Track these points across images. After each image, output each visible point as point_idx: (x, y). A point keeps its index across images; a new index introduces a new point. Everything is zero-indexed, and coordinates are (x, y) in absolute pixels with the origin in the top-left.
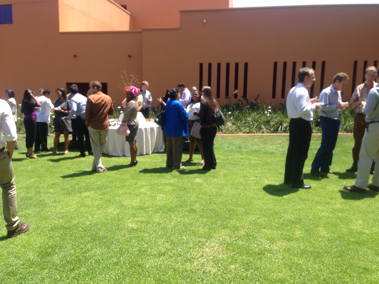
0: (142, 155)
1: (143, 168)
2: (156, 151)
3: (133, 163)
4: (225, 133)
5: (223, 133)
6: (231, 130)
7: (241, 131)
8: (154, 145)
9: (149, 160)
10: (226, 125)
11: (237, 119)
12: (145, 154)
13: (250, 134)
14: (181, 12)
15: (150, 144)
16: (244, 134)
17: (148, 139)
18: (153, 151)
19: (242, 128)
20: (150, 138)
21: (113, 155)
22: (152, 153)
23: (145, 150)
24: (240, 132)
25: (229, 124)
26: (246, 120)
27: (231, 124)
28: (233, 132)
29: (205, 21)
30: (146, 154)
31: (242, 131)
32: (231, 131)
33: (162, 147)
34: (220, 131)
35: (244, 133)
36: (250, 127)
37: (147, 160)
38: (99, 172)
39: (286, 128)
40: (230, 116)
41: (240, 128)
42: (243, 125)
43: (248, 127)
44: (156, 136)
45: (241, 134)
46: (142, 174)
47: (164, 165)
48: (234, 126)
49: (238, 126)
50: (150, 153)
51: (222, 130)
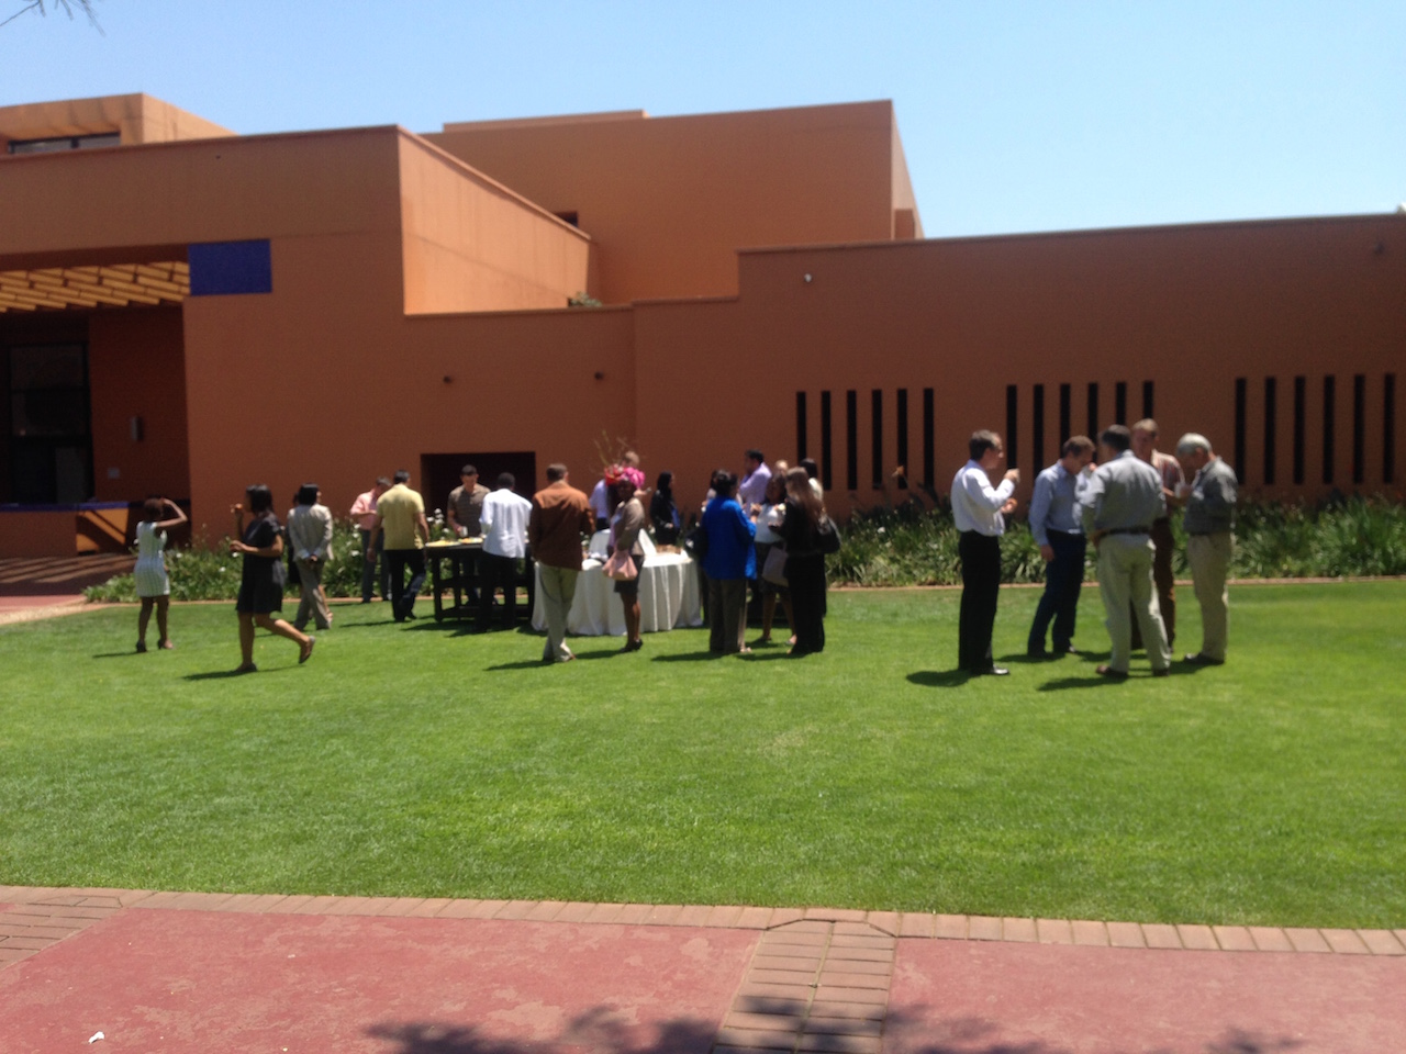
0: (649, 631)
1: (656, 653)
2: (683, 623)
3: (633, 646)
4: (870, 586)
5: (862, 586)
6: (884, 576)
7: (913, 578)
8: (678, 608)
9: (666, 641)
10: (871, 564)
11: (903, 547)
12: (656, 629)
13: (937, 587)
14: (742, 254)
15: (669, 607)
16: (921, 588)
17: (664, 594)
18: (677, 623)
19: (915, 572)
20: (667, 591)
21: (581, 632)
22: (675, 628)
23: (656, 619)
24: (910, 582)
25: (880, 561)
26: (928, 549)
27: (887, 561)
28: (889, 582)
29: (808, 278)
30: (660, 630)
31: (915, 580)
32: (886, 580)
33: (697, 615)
34: (855, 578)
35: (921, 584)
36: (937, 566)
37: (661, 641)
38: (561, 661)
39: (1036, 568)
40: (883, 539)
41: (910, 573)
42: (920, 562)
43: (932, 568)
44: (681, 585)
45: (912, 588)
46: (656, 663)
47: (705, 647)
48: (895, 568)
49: (906, 566)
50: (670, 628)
51: (859, 578)
